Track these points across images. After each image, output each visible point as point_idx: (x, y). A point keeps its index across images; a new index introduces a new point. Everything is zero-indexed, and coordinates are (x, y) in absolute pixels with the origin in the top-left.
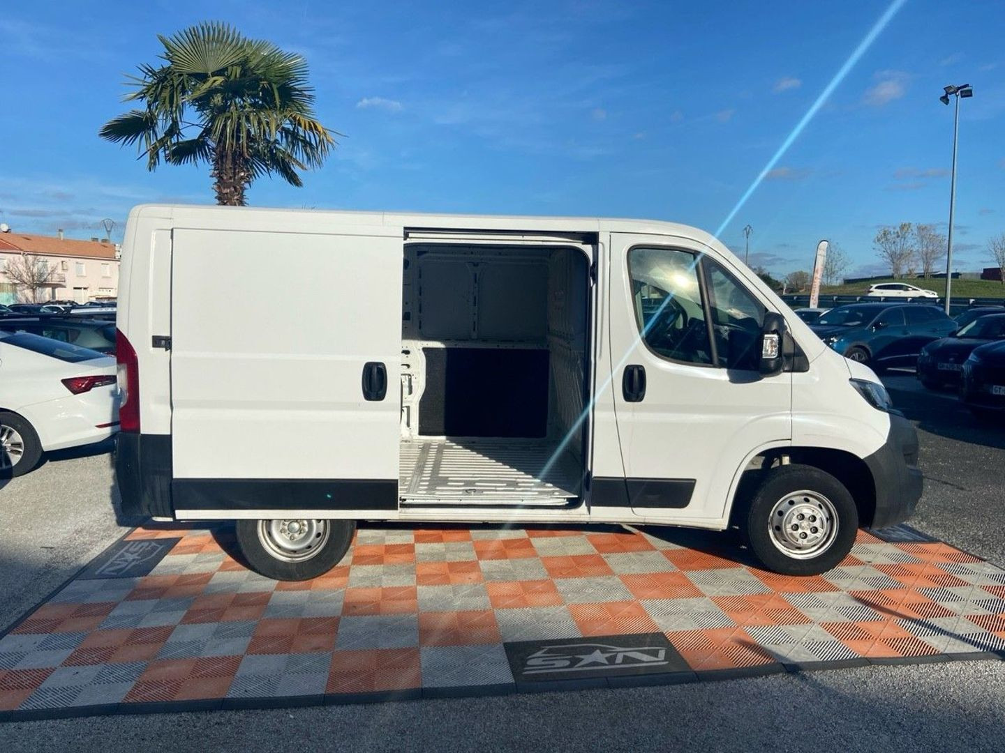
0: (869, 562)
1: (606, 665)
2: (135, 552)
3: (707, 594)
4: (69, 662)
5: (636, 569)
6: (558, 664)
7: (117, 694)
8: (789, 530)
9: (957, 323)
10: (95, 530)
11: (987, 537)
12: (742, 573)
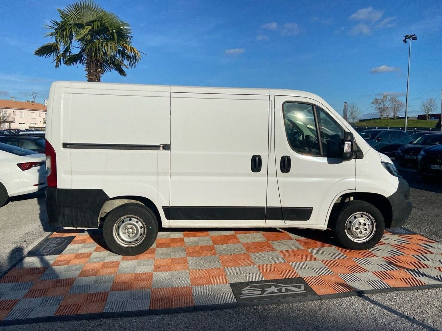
0: (388, 243)
1: (278, 293)
2: (54, 243)
3: (319, 259)
4: (26, 296)
5: (286, 248)
6: (256, 293)
7: (50, 311)
8: (354, 230)
9: (412, 138)
10: (34, 233)
11: (437, 231)
12: (333, 249)
